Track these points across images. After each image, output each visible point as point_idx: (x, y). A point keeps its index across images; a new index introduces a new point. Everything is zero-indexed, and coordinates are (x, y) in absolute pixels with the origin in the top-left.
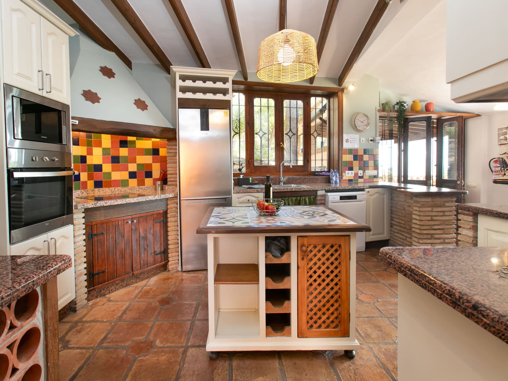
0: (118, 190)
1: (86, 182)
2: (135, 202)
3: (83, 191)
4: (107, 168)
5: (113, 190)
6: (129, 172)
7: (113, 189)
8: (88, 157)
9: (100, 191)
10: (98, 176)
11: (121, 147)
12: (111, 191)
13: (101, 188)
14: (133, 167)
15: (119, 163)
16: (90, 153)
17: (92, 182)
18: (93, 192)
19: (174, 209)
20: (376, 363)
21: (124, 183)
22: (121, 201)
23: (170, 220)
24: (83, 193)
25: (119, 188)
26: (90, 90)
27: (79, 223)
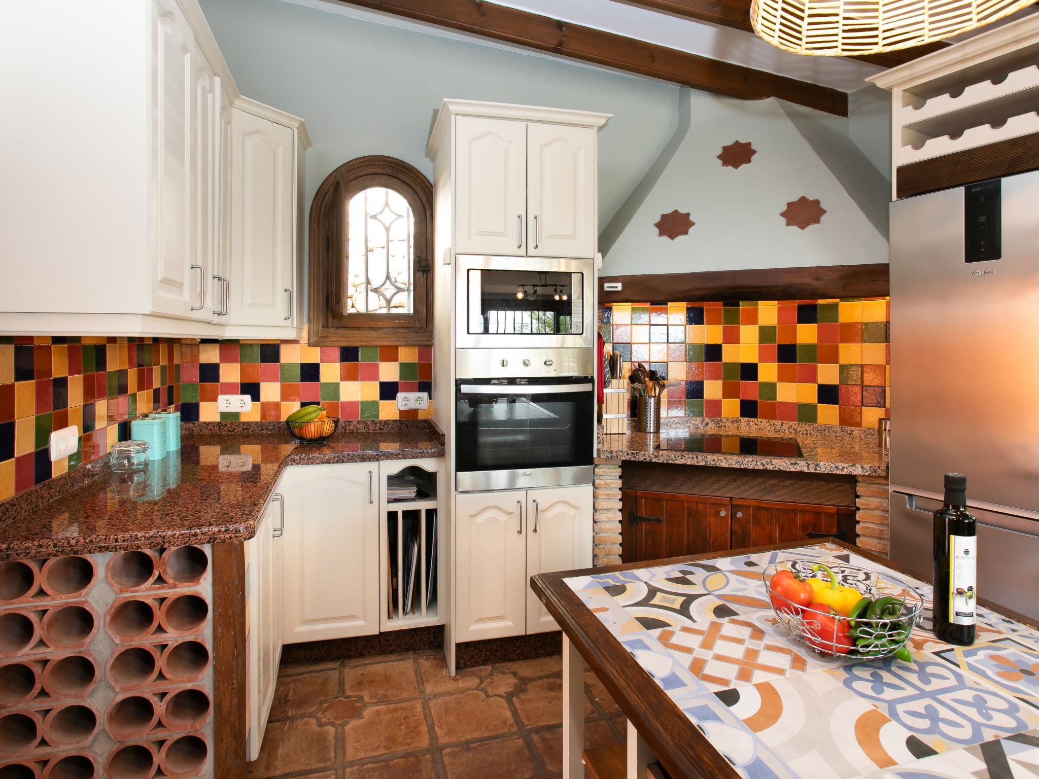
0: (789, 428)
1: (718, 402)
2: (731, 466)
3: (707, 420)
4: (768, 372)
5: (778, 427)
6: (820, 386)
7: (778, 423)
8: (725, 347)
9: (751, 424)
10: (749, 390)
11: (800, 322)
12: (773, 428)
13: (753, 419)
14: (828, 374)
15: (795, 362)
16: (732, 337)
17: (736, 402)
18: (735, 425)
19: (877, 512)
21: (806, 413)
22: (693, 458)
23: (861, 543)
24: (707, 424)
25: (791, 423)
26: (676, 211)
27: (607, 486)
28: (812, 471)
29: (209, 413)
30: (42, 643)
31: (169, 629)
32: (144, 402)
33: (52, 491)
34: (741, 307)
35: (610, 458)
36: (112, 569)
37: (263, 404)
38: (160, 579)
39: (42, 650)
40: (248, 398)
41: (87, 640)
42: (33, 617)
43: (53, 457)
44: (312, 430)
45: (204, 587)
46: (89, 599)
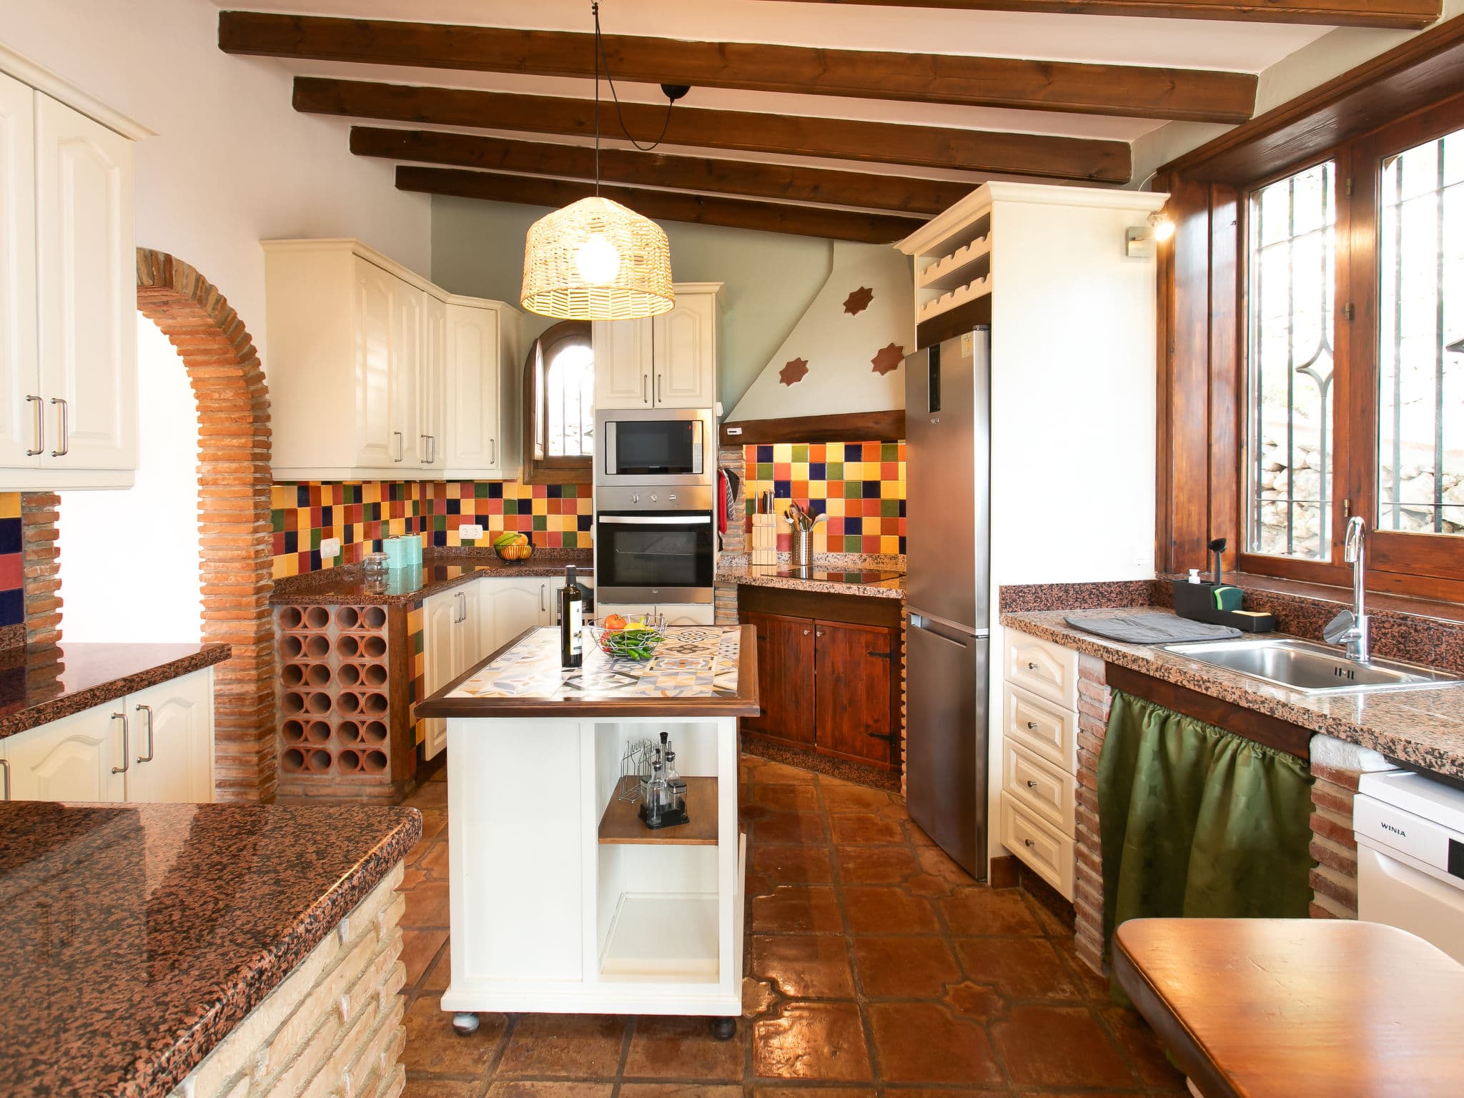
1: (877, 539)
3: (865, 556)
8: (884, 485)
16: (891, 474)
17: (895, 539)
18: (893, 561)
20: (421, 1068)
24: (865, 560)
26: (799, 359)
27: (726, 607)
28: (862, 594)
29: (454, 539)
30: (305, 655)
31: (366, 655)
32: (397, 526)
33: (322, 577)
34: (899, 444)
35: (725, 581)
36: (339, 616)
37: (491, 532)
38: (362, 626)
39: (305, 658)
40: (480, 527)
41: (326, 656)
42: (301, 639)
43: (323, 556)
44: (511, 553)
45: (384, 633)
46: (328, 632)
